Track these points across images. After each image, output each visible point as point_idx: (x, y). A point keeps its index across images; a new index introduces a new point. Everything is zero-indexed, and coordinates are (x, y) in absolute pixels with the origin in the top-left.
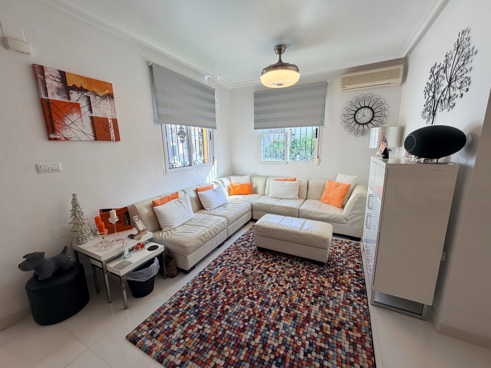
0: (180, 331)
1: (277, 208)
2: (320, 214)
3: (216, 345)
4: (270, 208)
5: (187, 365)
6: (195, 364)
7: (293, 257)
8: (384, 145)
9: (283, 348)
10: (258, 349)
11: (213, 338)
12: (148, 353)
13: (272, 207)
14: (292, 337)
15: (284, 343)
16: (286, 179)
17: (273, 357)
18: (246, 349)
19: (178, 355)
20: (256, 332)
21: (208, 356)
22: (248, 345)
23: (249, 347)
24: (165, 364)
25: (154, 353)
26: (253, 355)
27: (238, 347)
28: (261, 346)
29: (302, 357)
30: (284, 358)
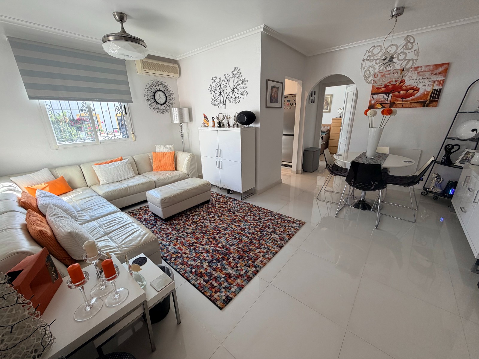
0: (230, 270)
1: (135, 187)
2: (172, 177)
3: (247, 252)
5: (256, 264)
6: (257, 261)
7: (187, 211)
8: (206, 120)
9: (256, 228)
10: (255, 236)
11: (242, 253)
12: (243, 288)
13: (128, 189)
14: (251, 224)
15: (254, 228)
16: (110, 160)
17: (259, 232)
18: (253, 240)
19: (249, 269)
20: (244, 235)
21: (253, 255)
22: (251, 239)
23: (252, 239)
24: (253, 276)
25: (243, 284)
26: (257, 238)
27: (251, 243)
28: (253, 235)
29: (262, 224)
30: (261, 229)
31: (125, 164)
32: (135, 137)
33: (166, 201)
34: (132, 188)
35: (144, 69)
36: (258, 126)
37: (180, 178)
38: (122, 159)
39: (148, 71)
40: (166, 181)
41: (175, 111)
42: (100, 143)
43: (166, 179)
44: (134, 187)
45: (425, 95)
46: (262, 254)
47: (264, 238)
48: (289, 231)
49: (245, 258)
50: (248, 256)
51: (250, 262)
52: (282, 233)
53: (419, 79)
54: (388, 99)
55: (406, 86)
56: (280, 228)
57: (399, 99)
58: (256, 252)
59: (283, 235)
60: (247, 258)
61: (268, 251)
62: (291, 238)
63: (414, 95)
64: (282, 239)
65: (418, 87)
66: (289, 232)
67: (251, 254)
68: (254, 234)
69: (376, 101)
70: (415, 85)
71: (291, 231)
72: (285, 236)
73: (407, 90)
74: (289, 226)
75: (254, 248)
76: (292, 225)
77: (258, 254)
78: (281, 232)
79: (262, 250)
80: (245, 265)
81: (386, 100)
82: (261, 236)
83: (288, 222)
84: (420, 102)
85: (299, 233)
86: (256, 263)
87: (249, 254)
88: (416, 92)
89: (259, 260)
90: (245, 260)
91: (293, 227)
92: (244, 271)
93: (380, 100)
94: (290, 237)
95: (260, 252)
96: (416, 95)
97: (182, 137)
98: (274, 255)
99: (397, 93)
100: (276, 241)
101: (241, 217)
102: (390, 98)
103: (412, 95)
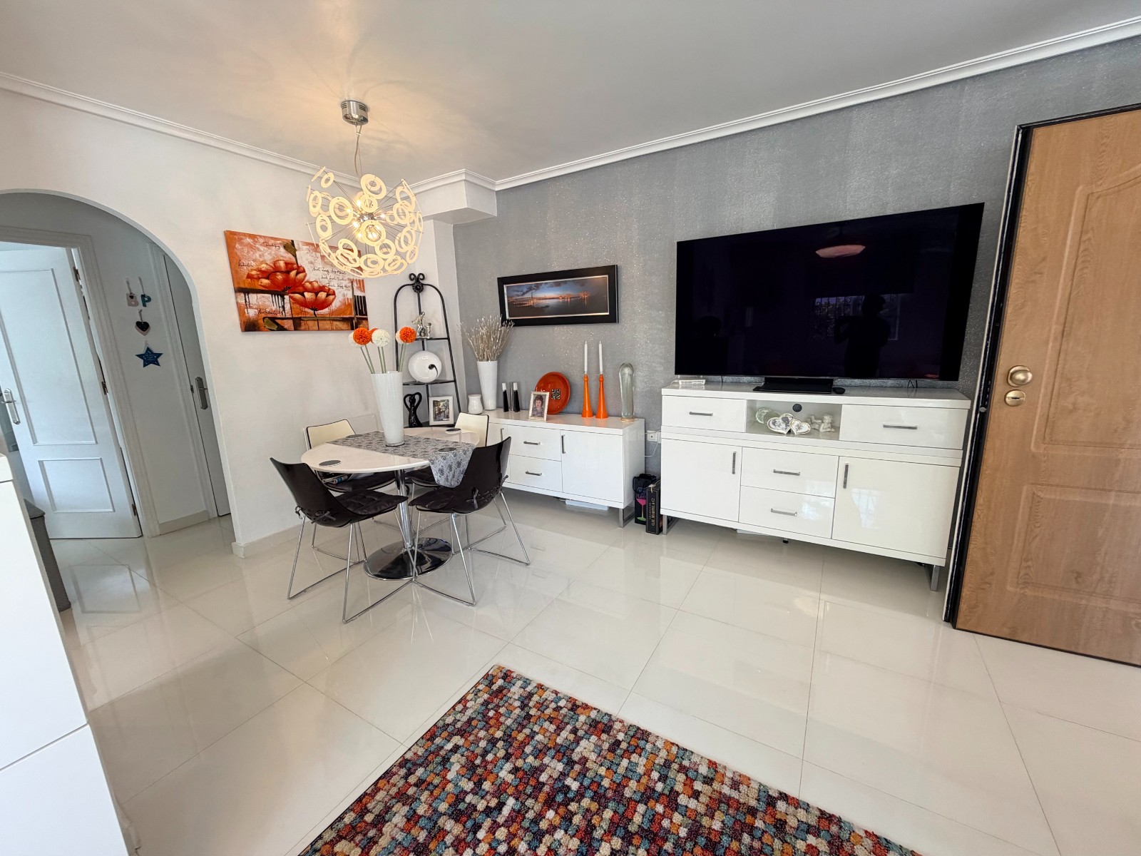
5: (758, 800)
6: (742, 801)
9: (544, 825)
10: (605, 825)
15: (539, 836)
17: (573, 807)
19: (792, 822)
22: (628, 838)
23: (627, 832)
26: (615, 812)
28: (598, 834)
45: (346, 305)
46: (698, 786)
47: (606, 783)
49: (751, 848)
50: (736, 836)
51: (759, 824)
53: (328, 271)
54: (283, 307)
55: (311, 283)
57: (306, 310)
58: (701, 809)
59: (580, 724)
60: (746, 838)
61: (675, 766)
62: (587, 705)
63: (331, 304)
64: (603, 727)
65: (330, 287)
66: (559, 708)
67: (717, 825)
68: (591, 828)
69: (260, 312)
70: (324, 282)
71: (555, 702)
72: (582, 719)
73: (316, 291)
75: (677, 818)
76: (516, 696)
77: (703, 799)
78: (561, 729)
79: (679, 788)
80: (784, 841)
81: (281, 309)
82: (600, 798)
83: (498, 707)
84: (344, 320)
86: (753, 803)
87: (722, 833)
88: (331, 297)
89: (734, 794)
90: (756, 844)
91: (529, 697)
92: (811, 840)
93: (268, 310)
94: (584, 705)
95: (696, 795)
96: (333, 304)
99: (298, 296)
100: (618, 743)
102: (287, 307)
103: (325, 304)
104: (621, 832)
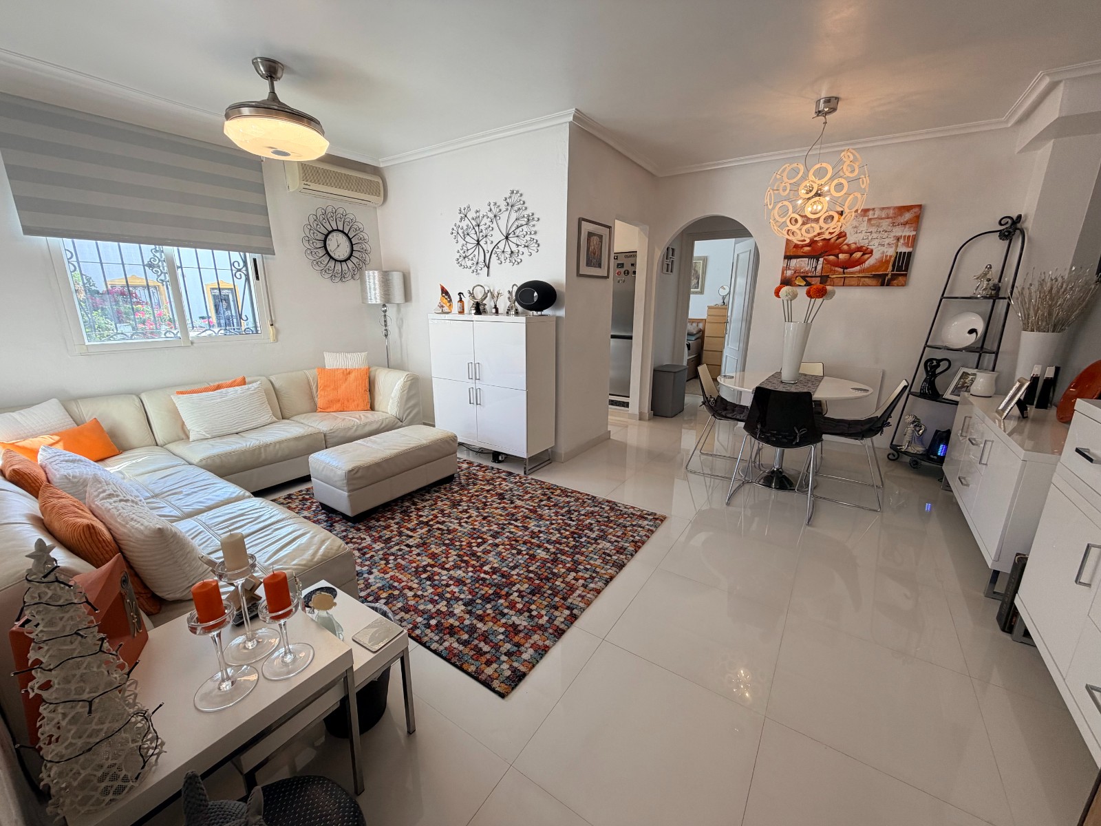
0: (514, 618)
1: (277, 446)
2: (365, 425)
3: (548, 579)
4: (260, 453)
5: (571, 603)
6: (571, 597)
7: (403, 499)
8: (446, 299)
9: (563, 531)
10: (562, 548)
11: (537, 582)
12: (546, 652)
13: (263, 450)
14: (552, 524)
15: (558, 530)
16: (217, 383)
17: (571, 539)
18: (559, 555)
19: (557, 613)
20: (539, 546)
21: (563, 585)
22: (554, 553)
23: (557, 554)
24: (566, 627)
25: (547, 643)
26: (568, 551)
27: (555, 561)
28: (558, 545)
29: (574, 523)
30: (573, 533)
31: (253, 394)
32: (277, 332)
33: (359, 474)
34: (271, 447)
35: (306, 183)
36: (561, 313)
37: (383, 428)
38: (243, 382)
39: (313, 186)
40: (350, 434)
41: (371, 277)
42: (192, 343)
43: (350, 429)
44: (275, 446)
45: (883, 263)
46: (581, 582)
47: (584, 550)
48: (635, 535)
49: (545, 593)
50: (550, 588)
51: (557, 599)
52: (620, 540)
53: (871, 232)
54: (816, 267)
55: (848, 245)
56: (614, 529)
57: (837, 269)
58: (567, 580)
59: (622, 543)
60: (550, 592)
61: (594, 575)
62: (639, 547)
63: (864, 262)
64: (621, 550)
65: (869, 247)
66: (634, 537)
67: (557, 583)
68: (561, 544)
69: (795, 272)
70: (864, 243)
71: (638, 535)
72: (627, 545)
73: (851, 253)
74: (634, 526)
75: (563, 570)
76: (640, 523)
77: (573, 582)
78: (618, 537)
79: (580, 574)
80: (546, 606)
81: (813, 269)
82: (575, 547)
83: (631, 518)
84: (875, 276)
85: (654, 538)
86: (570, 600)
87: (553, 584)
88: (867, 256)
89: (576, 594)
90: (546, 595)
91: (641, 527)
92: (546, 618)
93: (802, 270)
94: (638, 545)
95: (576, 579)
96: (867, 263)
97: (386, 336)
98: (607, 583)
99: (832, 258)
100: (609, 555)
101: (527, 509)
102: (819, 267)
103: (859, 262)
104: (558, 551)
